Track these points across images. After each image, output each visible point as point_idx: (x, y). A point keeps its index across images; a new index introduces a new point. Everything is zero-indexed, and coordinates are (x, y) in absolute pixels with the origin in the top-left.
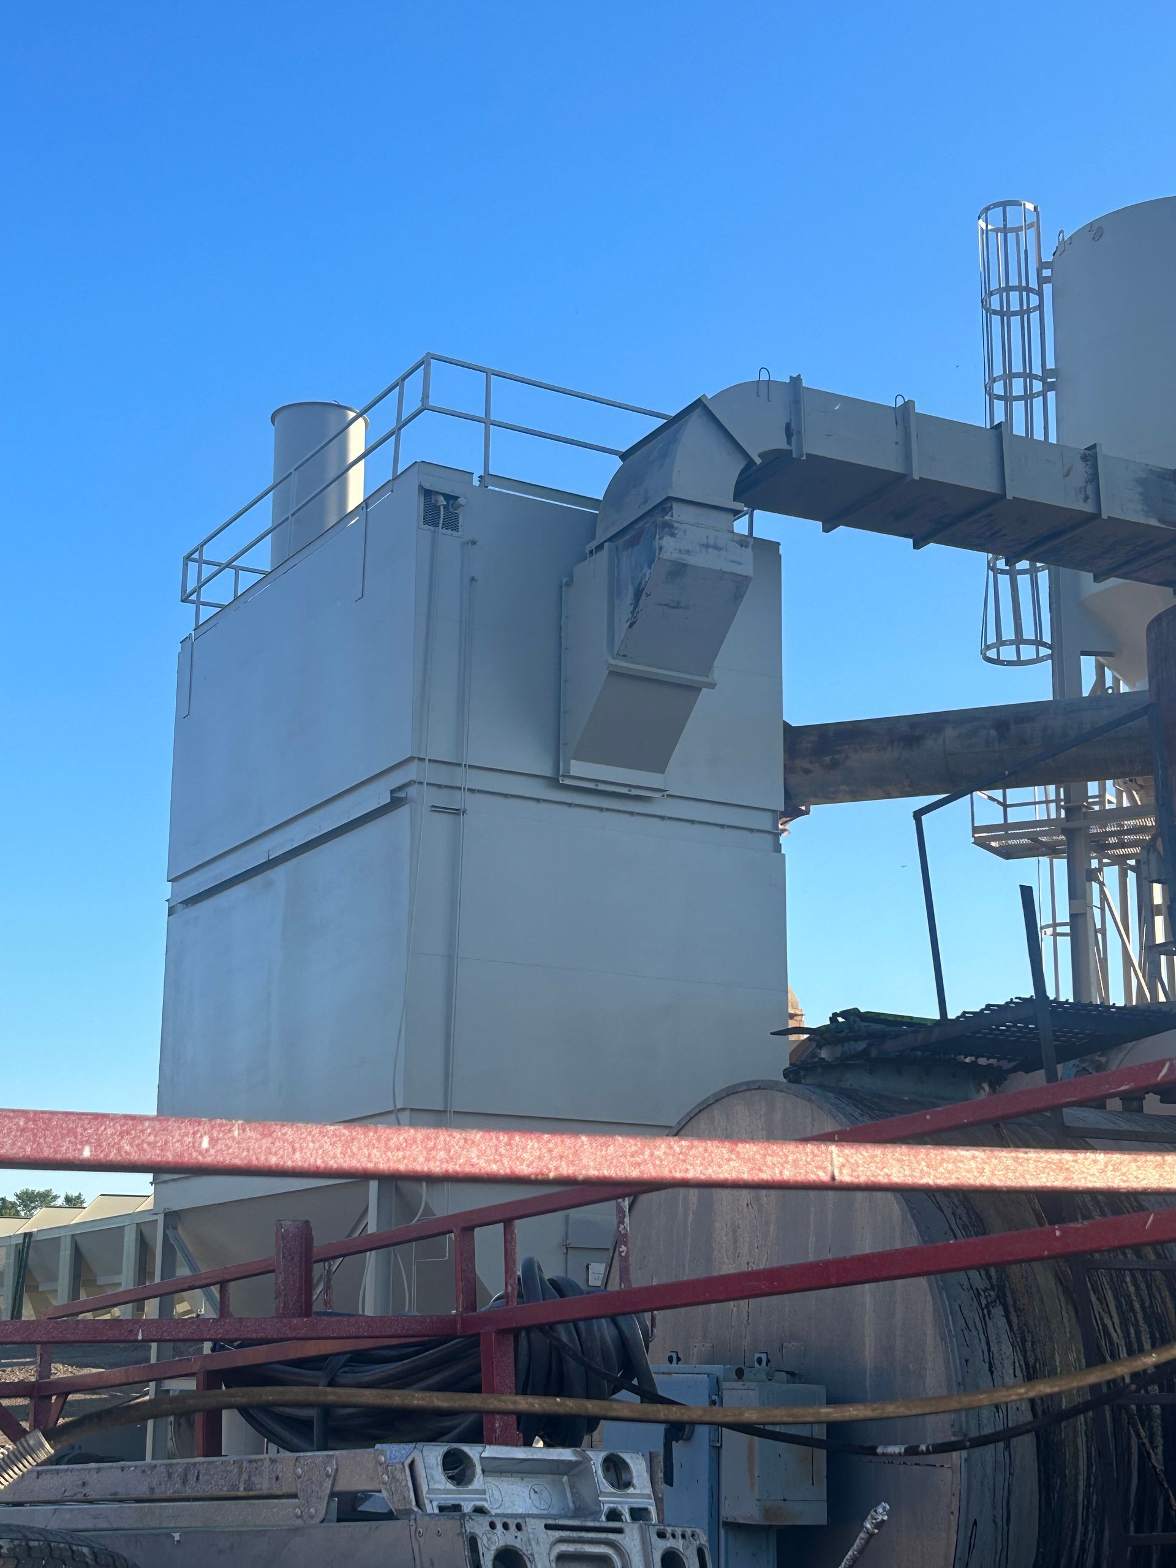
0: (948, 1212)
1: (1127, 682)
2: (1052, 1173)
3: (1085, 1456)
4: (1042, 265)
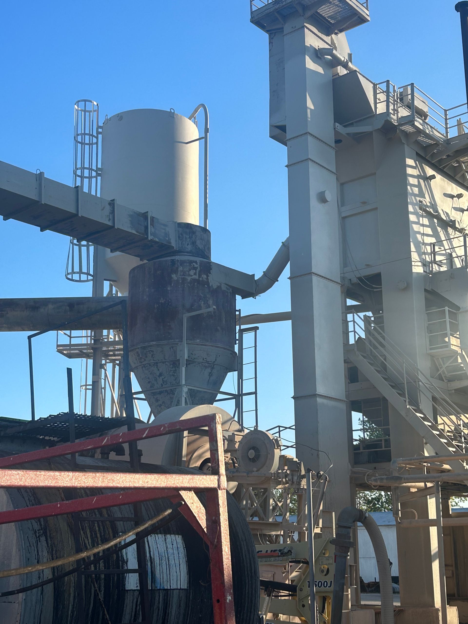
0: (27, 499)
1: (121, 292)
2: (50, 480)
3: (73, 596)
4: (99, 127)
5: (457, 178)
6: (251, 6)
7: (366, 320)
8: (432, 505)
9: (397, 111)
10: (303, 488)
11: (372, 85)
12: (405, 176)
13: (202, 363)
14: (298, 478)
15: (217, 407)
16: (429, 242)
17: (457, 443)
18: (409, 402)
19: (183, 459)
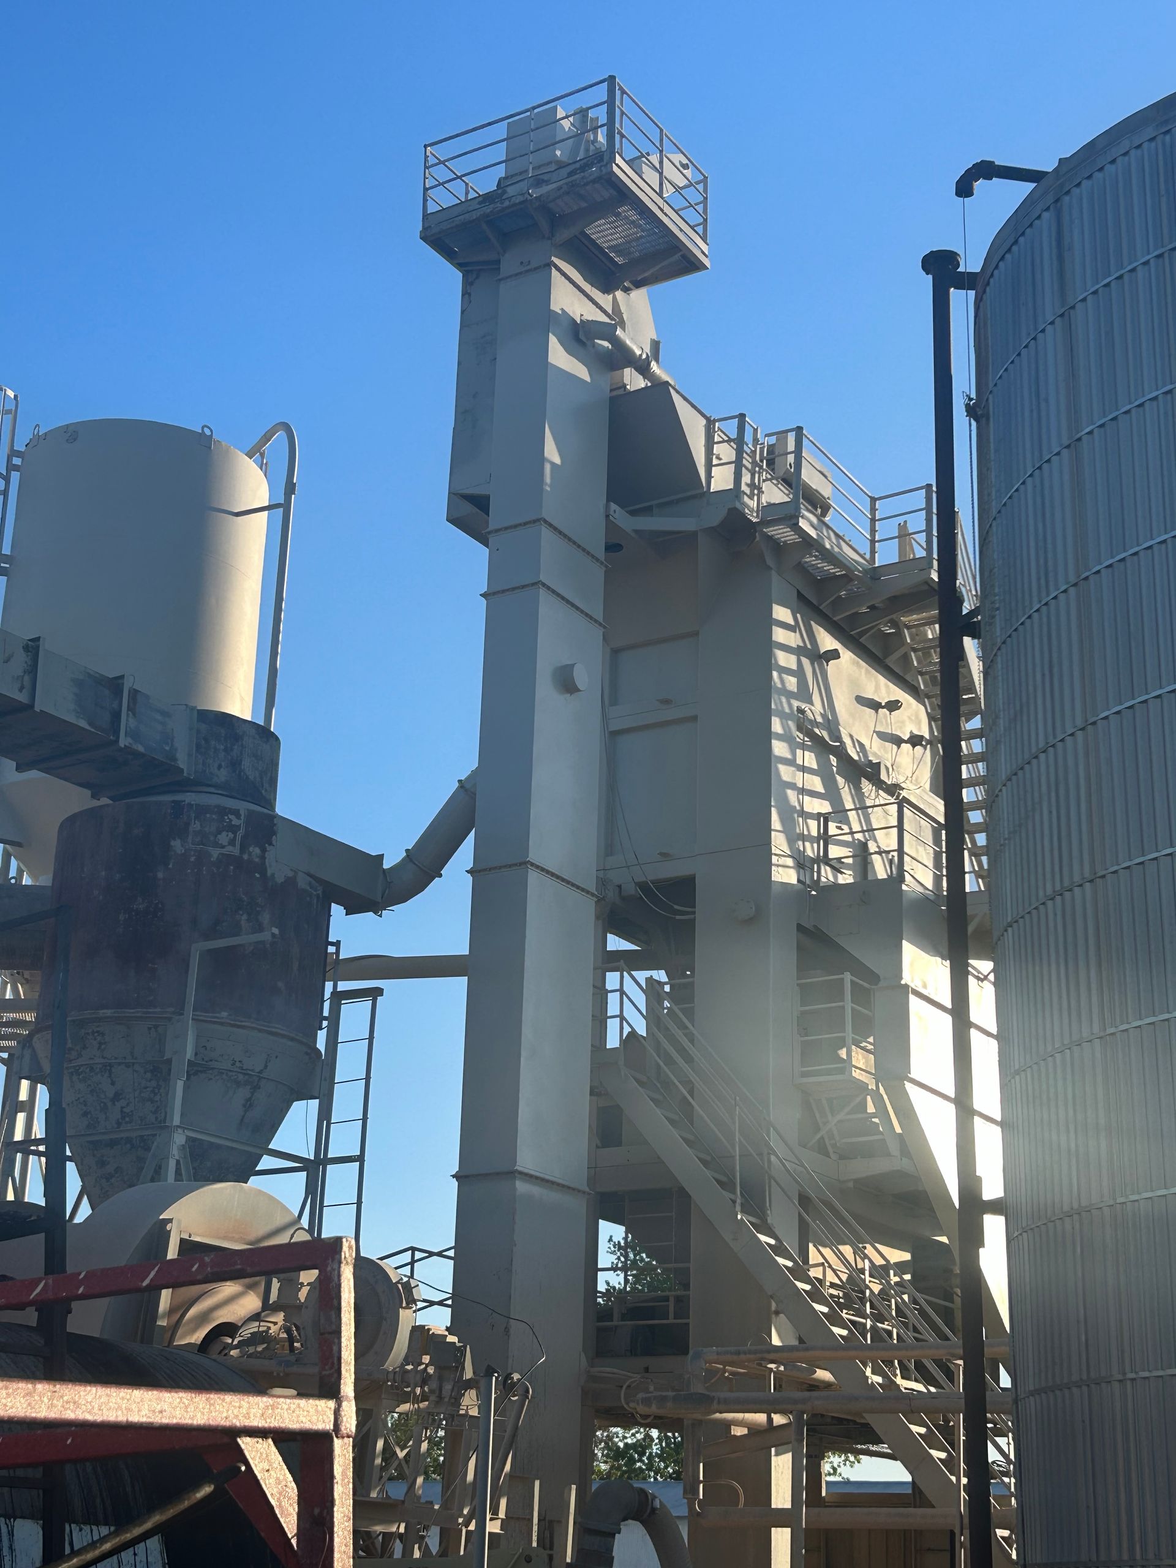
1: (31, 874)
4: (13, 453)
5: (891, 661)
6: (425, 201)
7: (652, 989)
8: (782, 1473)
9: (760, 489)
10: (466, 1415)
11: (704, 422)
12: (768, 646)
13: (230, 1074)
14: (456, 1389)
15: (260, 1191)
16: (815, 812)
17: (853, 1315)
18: (742, 1205)
19: (159, 1323)
